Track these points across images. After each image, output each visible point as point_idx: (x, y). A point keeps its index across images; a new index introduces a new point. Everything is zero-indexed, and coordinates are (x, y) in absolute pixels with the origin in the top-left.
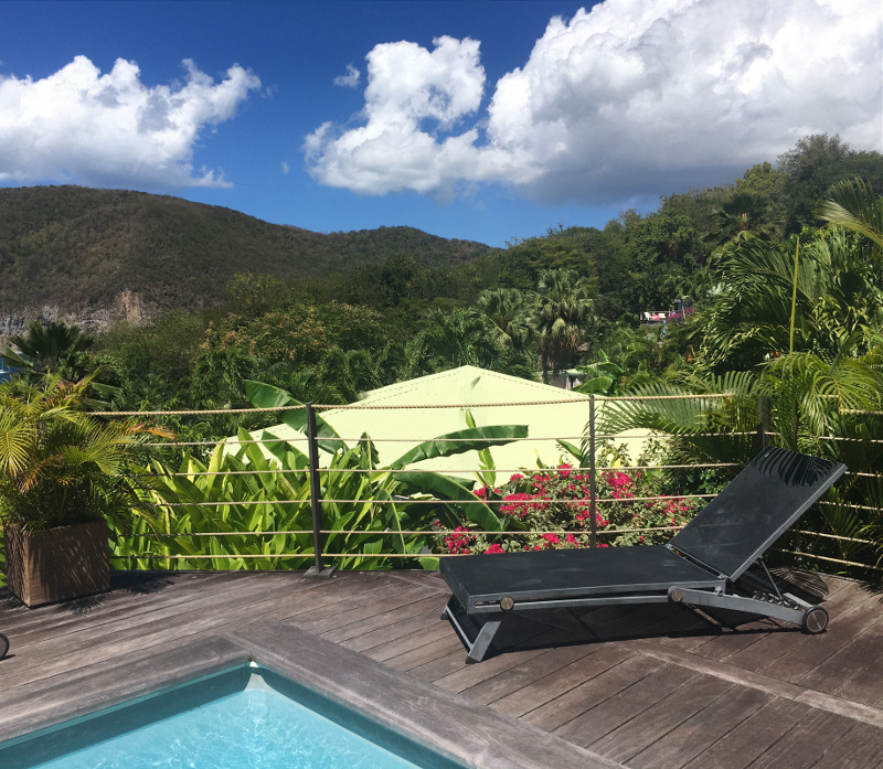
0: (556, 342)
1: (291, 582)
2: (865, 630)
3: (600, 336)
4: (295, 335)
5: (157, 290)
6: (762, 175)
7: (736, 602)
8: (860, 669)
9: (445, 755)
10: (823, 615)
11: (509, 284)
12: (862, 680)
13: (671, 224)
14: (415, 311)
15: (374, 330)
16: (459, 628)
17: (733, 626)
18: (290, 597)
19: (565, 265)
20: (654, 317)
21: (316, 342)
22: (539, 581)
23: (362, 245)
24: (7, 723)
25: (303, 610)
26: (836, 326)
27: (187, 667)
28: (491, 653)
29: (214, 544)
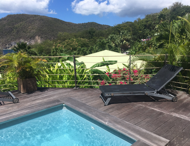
0: (124, 45)
1: (71, 90)
2: (185, 101)
3: (132, 44)
4: (72, 45)
5: (43, 36)
6: (165, 10)
7: (159, 95)
8: (183, 109)
9: (100, 122)
10: (177, 98)
11: (114, 34)
12: (184, 111)
13: (147, 21)
14: (96, 39)
15: (87, 44)
16: (103, 99)
17: (158, 100)
18: (70, 93)
19: (126, 30)
20: (143, 40)
21: (76, 46)
22: (119, 90)
23: (84, 26)
24: (19, 114)
25: (73, 95)
26: (179, 40)
27: (51, 105)
28: (109, 104)
29: (56, 83)
